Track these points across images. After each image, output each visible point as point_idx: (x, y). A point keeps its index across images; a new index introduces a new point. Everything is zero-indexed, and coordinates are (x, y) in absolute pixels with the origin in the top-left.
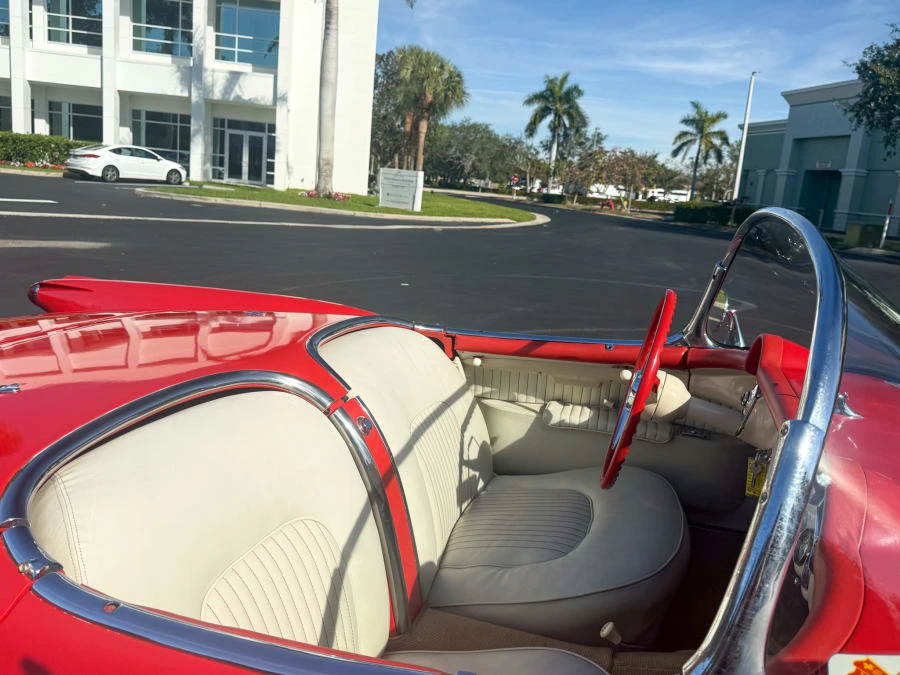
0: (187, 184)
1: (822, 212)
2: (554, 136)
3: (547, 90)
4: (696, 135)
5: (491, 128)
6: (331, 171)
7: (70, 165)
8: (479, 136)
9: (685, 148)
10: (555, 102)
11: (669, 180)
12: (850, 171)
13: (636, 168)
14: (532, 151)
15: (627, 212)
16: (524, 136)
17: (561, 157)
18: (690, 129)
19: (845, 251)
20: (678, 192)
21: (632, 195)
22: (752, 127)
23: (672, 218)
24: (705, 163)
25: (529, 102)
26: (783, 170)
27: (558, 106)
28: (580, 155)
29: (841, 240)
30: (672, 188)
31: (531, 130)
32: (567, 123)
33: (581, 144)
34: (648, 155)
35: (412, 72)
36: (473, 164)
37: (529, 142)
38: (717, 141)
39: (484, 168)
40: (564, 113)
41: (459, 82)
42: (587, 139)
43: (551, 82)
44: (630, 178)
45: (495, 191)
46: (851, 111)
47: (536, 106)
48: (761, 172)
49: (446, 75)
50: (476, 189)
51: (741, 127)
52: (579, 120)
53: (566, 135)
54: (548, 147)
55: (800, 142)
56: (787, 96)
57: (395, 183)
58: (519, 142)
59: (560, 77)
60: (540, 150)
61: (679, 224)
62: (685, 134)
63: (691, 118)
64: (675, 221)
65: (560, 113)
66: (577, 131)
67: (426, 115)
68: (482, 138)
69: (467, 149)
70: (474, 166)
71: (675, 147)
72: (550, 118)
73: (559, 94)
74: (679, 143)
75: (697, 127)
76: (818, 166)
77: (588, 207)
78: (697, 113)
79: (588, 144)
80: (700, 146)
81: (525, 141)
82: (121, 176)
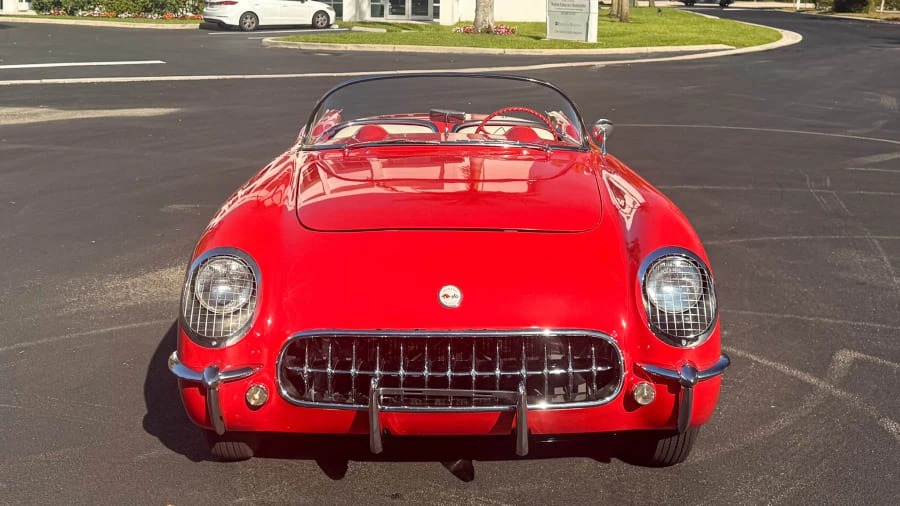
0: (336, 27)
7: (206, 14)
57: (564, 9)
82: (261, 23)
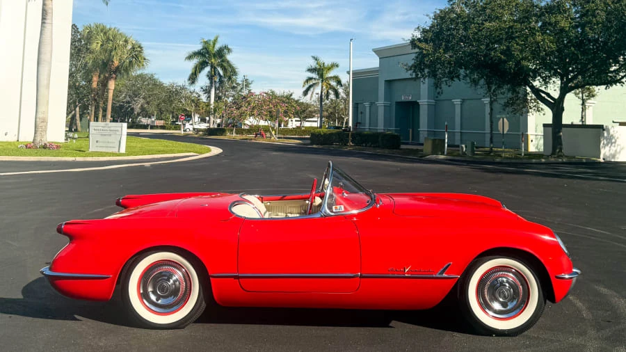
1: (411, 130)
2: (211, 83)
3: (202, 49)
4: (318, 80)
5: (156, 77)
6: (46, 127)
8: (146, 83)
9: (312, 89)
10: (210, 58)
11: (303, 112)
12: (424, 101)
13: (279, 107)
14: (195, 95)
15: (275, 139)
16: (187, 83)
17: (218, 98)
18: (314, 75)
19: (423, 158)
20: (310, 119)
21: (277, 125)
22: (355, 73)
23: (309, 142)
24: (327, 99)
25: (190, 57)
26: (381, 102)
27: (213, 60)
28: (233, 96)
29: (422, 150)
30: (306, 117)
31: (193, 78)
32: (221, 73)
33: (233, 88)
34: (285, 94)
35: (102, 45)
36: (142, 105)
37: (192, 88)
38: (333, 83)
39: (152, 109)
40: (218, 65)
41: (140, 52)
42: (238, 84)
43: (206, 42)
44: (275, 113)
45: (163, 127)
46: (411, 69)
47: (195, 61)
48: (367, 104)
49: (129, 47)
50: (145, 127)
51: (349, 73)
52: (230, 71)
53: (221, 82)
54: (207, 91)
55: (389, 83)
56: (377, 51)
57: (104, 133)
58: (183, 88)
59: (212, 39)
60: (201, 93)
61: (314, 146)
62: (310, 79)
63: (313, 67)
64: (312, 144)
65: (215, 65)
66: (230, 78)
67: (114, 76)
68: (148, 85)
69: (136, 94)
70: (142, 108)
71: (304, 89)
72: (208, 69)
73: (213, 52)
74: (307, 86)
75: (318, 74)
76: (403, 99)
77: (244, 137)
78: (317, 64)
79: (239, 88)
80: (322, 87)
81: (188, 87)
